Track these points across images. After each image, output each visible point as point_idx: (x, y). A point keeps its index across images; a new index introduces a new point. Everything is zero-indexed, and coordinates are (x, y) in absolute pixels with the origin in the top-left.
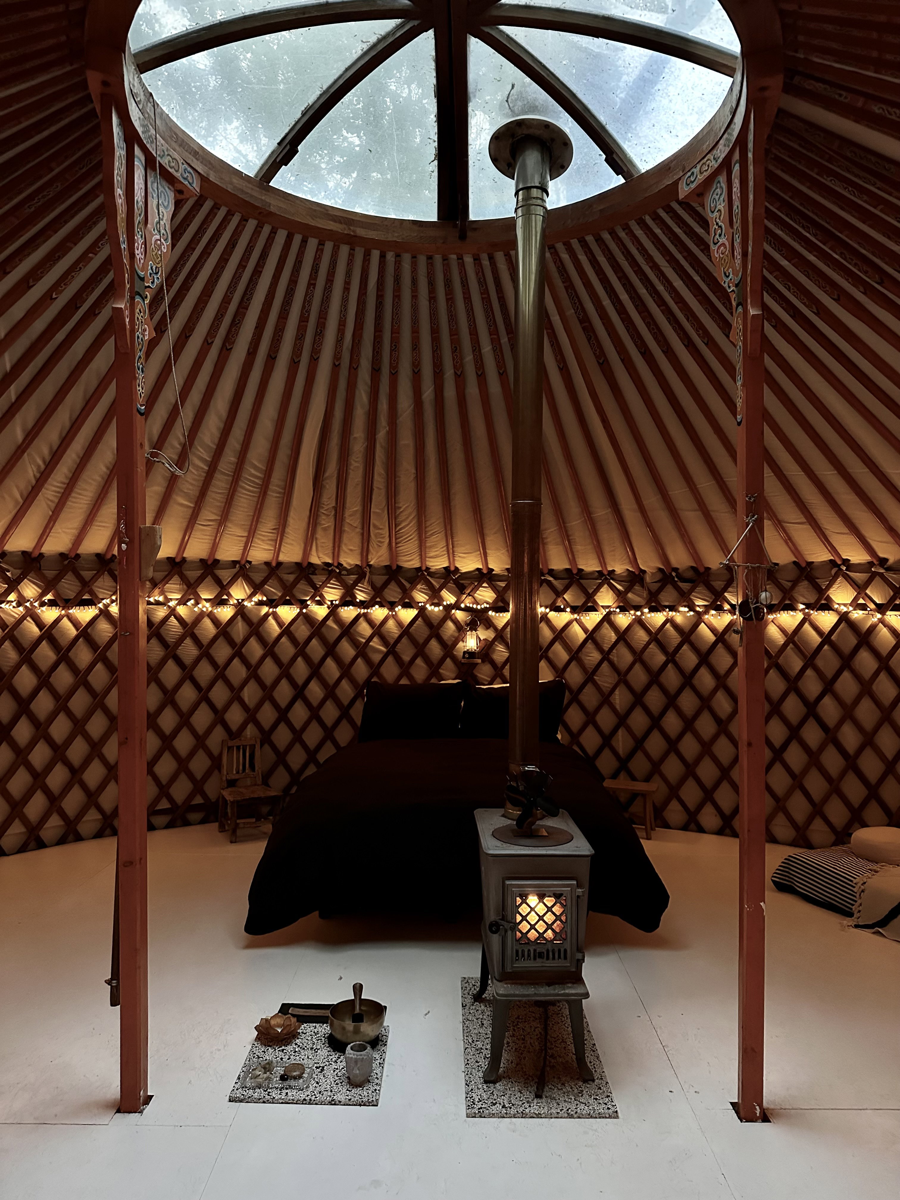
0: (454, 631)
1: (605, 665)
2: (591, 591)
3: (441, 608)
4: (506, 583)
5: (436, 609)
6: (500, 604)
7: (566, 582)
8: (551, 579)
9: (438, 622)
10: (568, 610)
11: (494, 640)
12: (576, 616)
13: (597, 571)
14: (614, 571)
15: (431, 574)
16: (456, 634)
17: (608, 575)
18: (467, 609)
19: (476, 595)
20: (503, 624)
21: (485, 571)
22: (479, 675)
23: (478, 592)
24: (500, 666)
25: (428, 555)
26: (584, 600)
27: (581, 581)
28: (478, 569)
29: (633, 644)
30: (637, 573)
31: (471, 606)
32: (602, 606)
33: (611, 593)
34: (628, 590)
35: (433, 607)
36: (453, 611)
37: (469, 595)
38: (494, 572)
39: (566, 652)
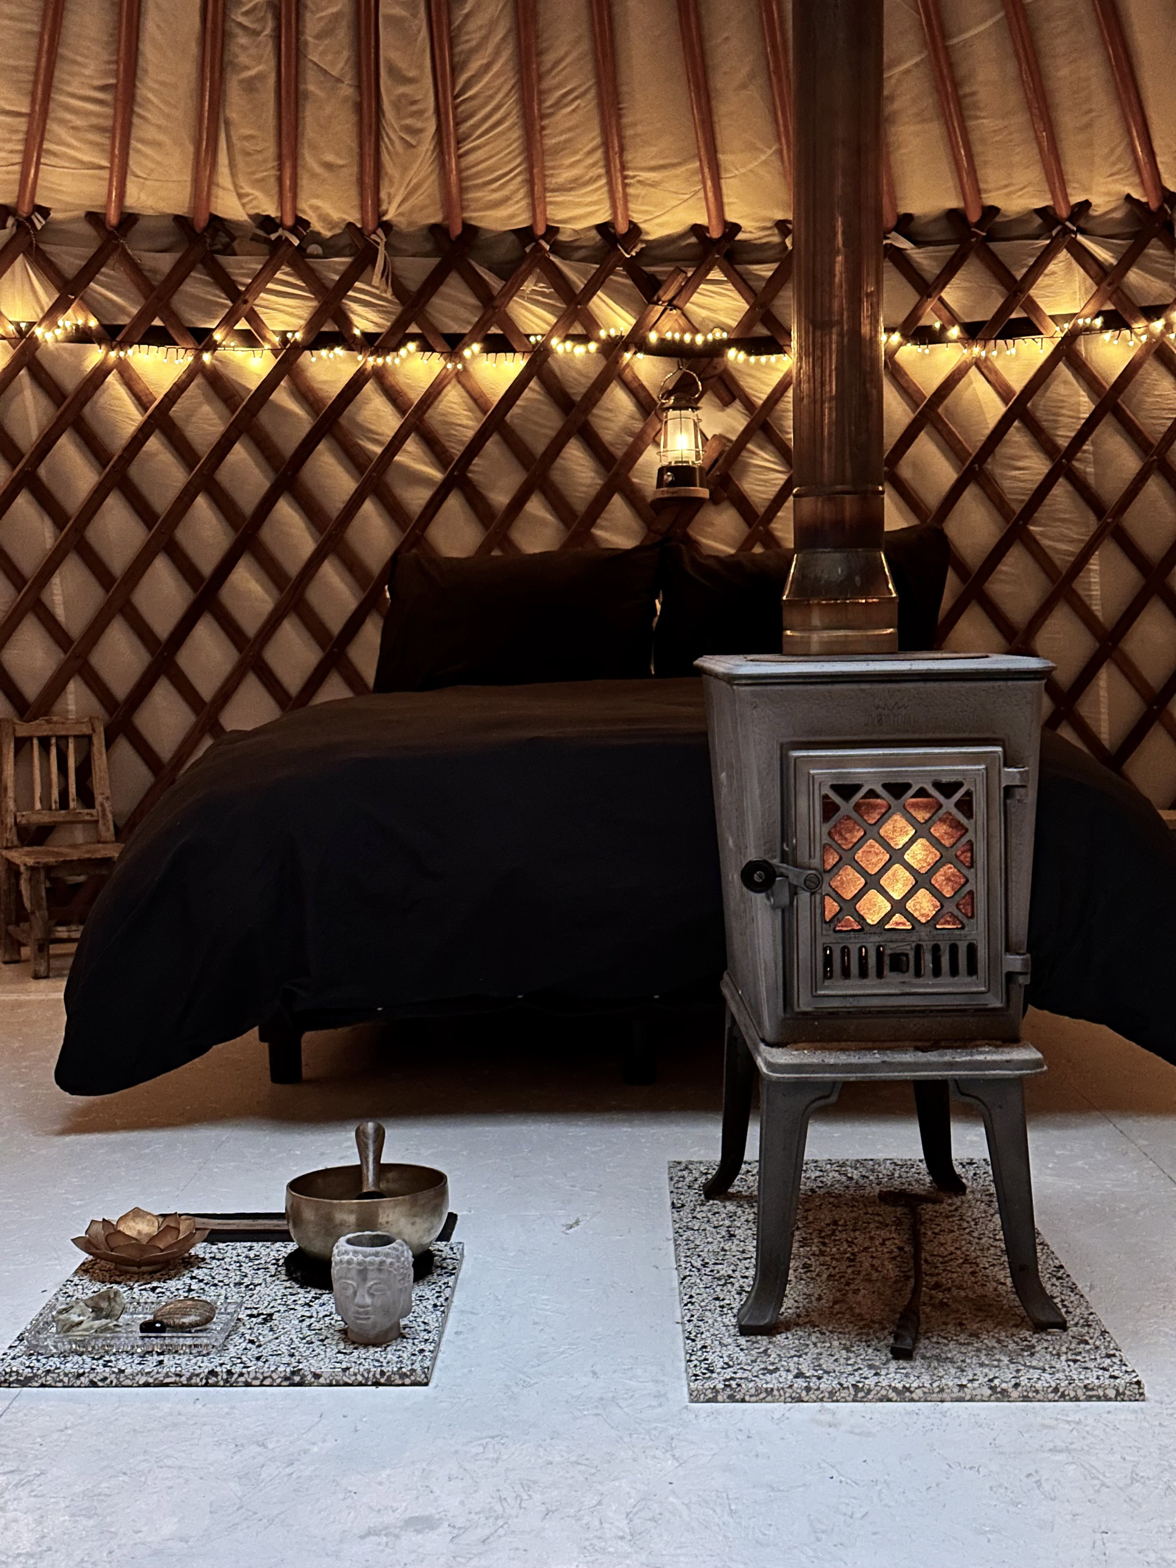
0: (632, 417)
1: (1061, 491)
2: (1019, 275)
3: (593, 346)
4: (775, 266)
5: (580, 350)
6: (762, 331)
7: (949, 250)
8: (903, 244)
9: (583, 390)
10: (954, 332)
11: (746, 435)
12: (977, 351)
13: (1038, 211)
14: (1087, 204)
15: (563, 250)
16: (638, 426)
17: (1070, 219)
18: (665, 350)
19: (688, 305)
20: (769, 390)
21: (715, 233)
22: (704, 541)
23: (695, 298)
24: (761, 510)
25: (552, 182)
26: (1001, 301)
27: (994, 246)
28: (697, 230)
29: (1143, 420)
30: (1154, 206)
31: (677, 336)
32: (1052, 317)
33: (1079, 272)
34: (1127, 260)
35: (569, 344)
36: (627, 356)
37: (672, 305)
38: (740, 236)
39: (948, 459)
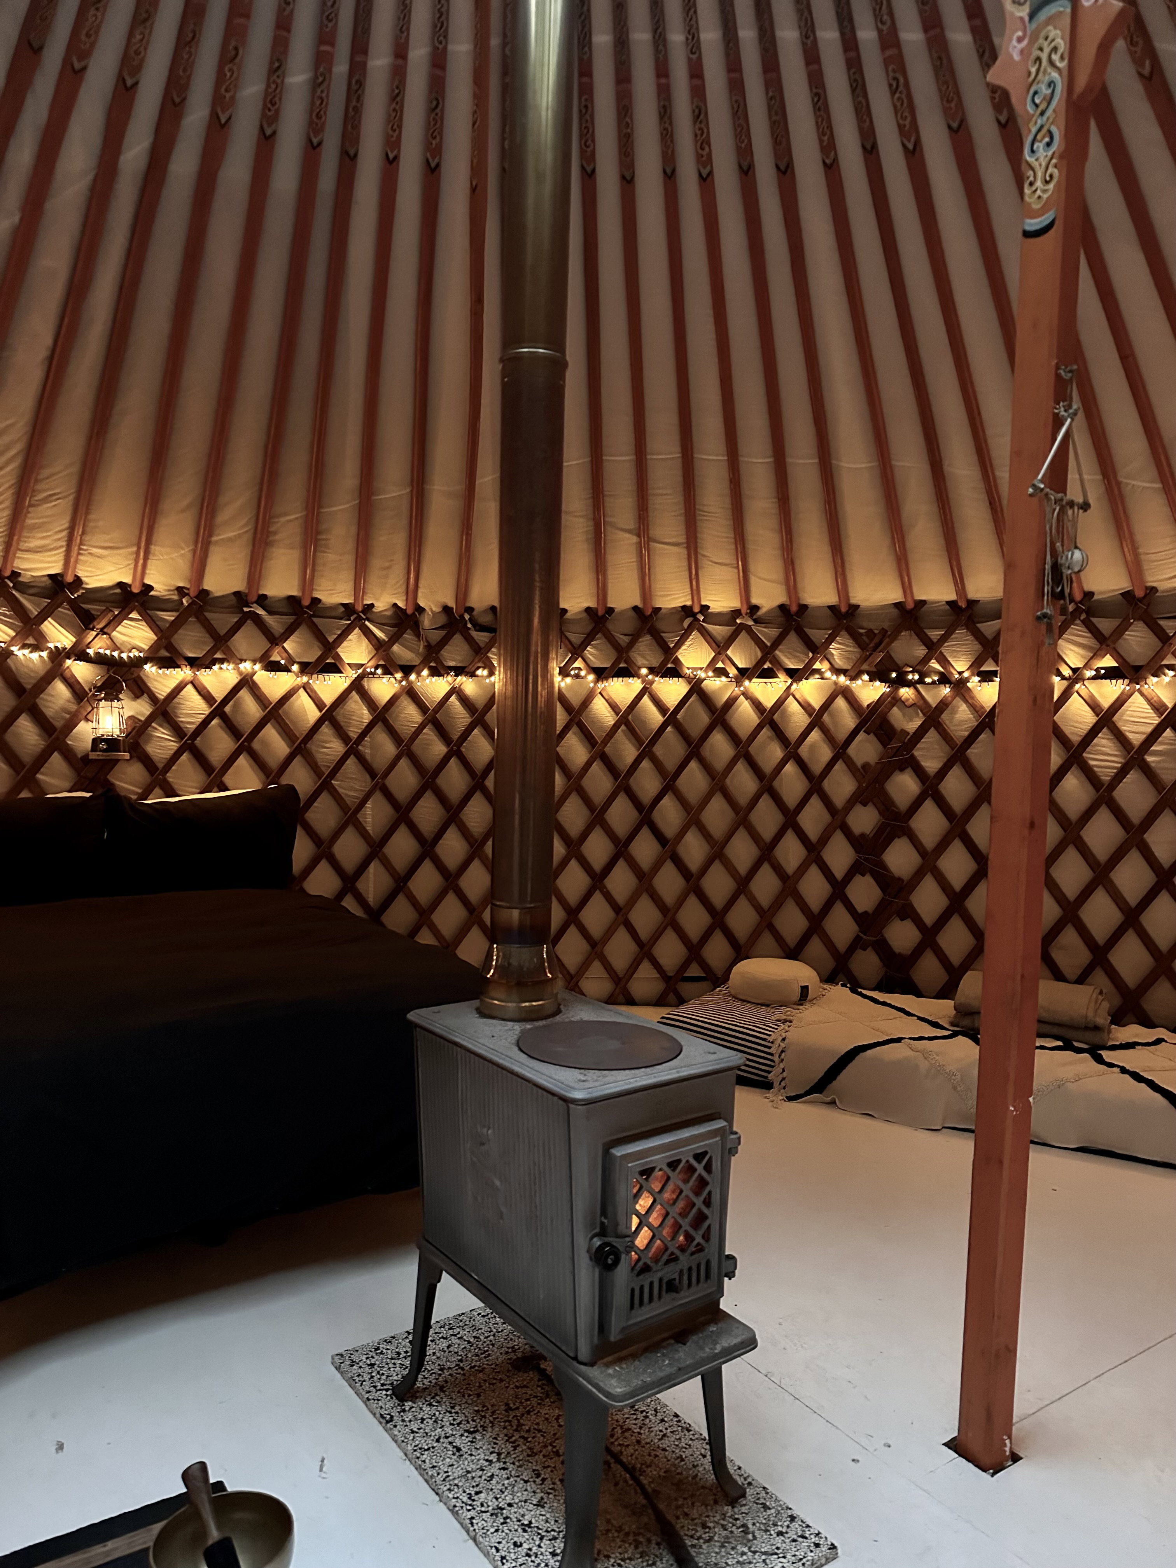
0: (69, 701)
1: (351, 762)
2: (331, 639)
3: (44, 654)
4: (176, 614)
5: (35, 656)
6: (164, 653)
7: (290, 619)
8: (261, 612)
9: (34, 681)
10: (295, 668)
11: (151, 719)
12: (305, 679)
13: (343, 605)
14: (372, 605)
15: (23, 587)
16: (73, 707)
17: (362, 612)
18: (100, 660)
19: (114, 633)
20: (168, 690)
21: (136, 589)
22: (118, 783)
23: (119, 628)
24: (160, 766)
25: (24, 545)
26: (319, 653)
27: (315, 620)
28: (122, 585)
29: (397, 726)
30: (409, 612)
31: (108, 652)
32: (348, 664)
33: (365, 642)
34: (394, 639)
35: (26, 652)
36: (68, 662)
37: (102, 631)
38: (152, 593)
39: (283, 739)
